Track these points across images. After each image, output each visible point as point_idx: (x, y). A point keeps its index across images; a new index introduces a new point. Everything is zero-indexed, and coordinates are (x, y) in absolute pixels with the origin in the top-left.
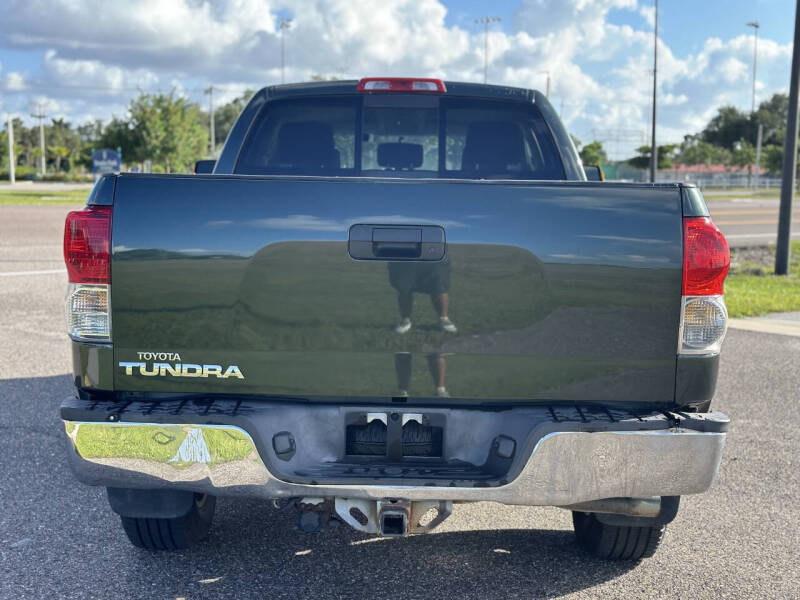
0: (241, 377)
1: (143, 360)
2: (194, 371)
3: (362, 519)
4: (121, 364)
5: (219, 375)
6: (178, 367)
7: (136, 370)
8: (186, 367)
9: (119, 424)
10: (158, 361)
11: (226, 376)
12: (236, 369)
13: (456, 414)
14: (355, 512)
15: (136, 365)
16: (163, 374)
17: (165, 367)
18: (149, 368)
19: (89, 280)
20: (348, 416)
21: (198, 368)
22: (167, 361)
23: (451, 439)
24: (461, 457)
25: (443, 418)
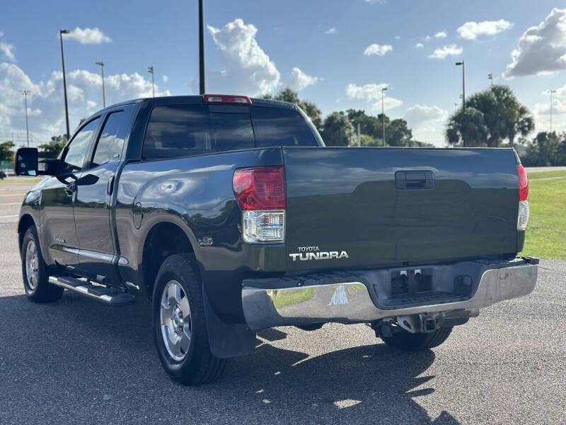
0: (347, 257)
1: (301, 252)
2: (325, 255)
3: (409, 326)
4: (290, 255)
5: (337, 257)
6: (318, 254)
7: (298, 257)
8: (322, 254)
9: (303, 287)
10: (309, 252)
11: (340, 257)
12: (345, 252)
13: (436, 268)
14: (405, 322)
15: (297, 255)
16: (311, 259)
17: (312, 254)
18: (304, 256)
19: (270, 208)
20: (392, 274)
21: (327, 254)
22: (313, 252)
23: (434, 281)
24: (439, 289)
25: (431, 270)
